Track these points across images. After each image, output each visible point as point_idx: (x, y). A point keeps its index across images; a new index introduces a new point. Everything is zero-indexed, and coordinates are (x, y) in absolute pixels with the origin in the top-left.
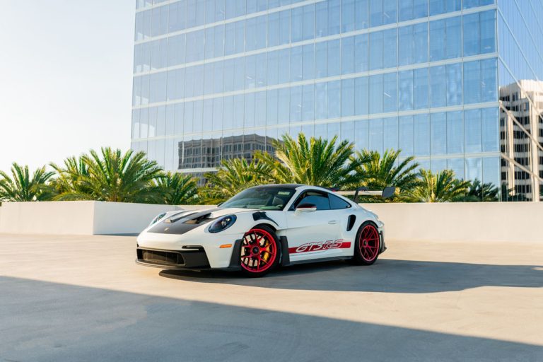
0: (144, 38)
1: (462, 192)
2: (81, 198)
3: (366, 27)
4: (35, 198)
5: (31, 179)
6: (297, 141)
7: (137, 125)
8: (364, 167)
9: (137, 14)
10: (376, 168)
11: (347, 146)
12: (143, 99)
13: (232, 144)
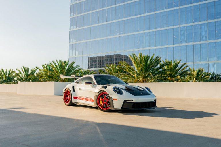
0: (74, 15)
1: (207, 77)
3: (166, 9)
4: (31, 81)
5: (29, 73)
7: (71, 51)
8: (166, 67)
9: (71, 6)
10: (171, 67)
11: (158, 58)
12: (74, 40)
13: (110, 58)
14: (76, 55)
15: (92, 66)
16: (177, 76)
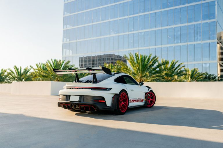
0: (67, 14)
1: (202, 77)
2: (43, 80)
3: (160, 9)
4: (24, 80)
5: (22, 72)
6: (134, 56)
7: (64, 50)
8: (163, 67)
9: (64, 4)
10: (167, 67)
11: (156, 58)
12: (67, 39)
13: (104, 58)
14: (67, 55)
15: (86, 66)
16: (174, 76)
